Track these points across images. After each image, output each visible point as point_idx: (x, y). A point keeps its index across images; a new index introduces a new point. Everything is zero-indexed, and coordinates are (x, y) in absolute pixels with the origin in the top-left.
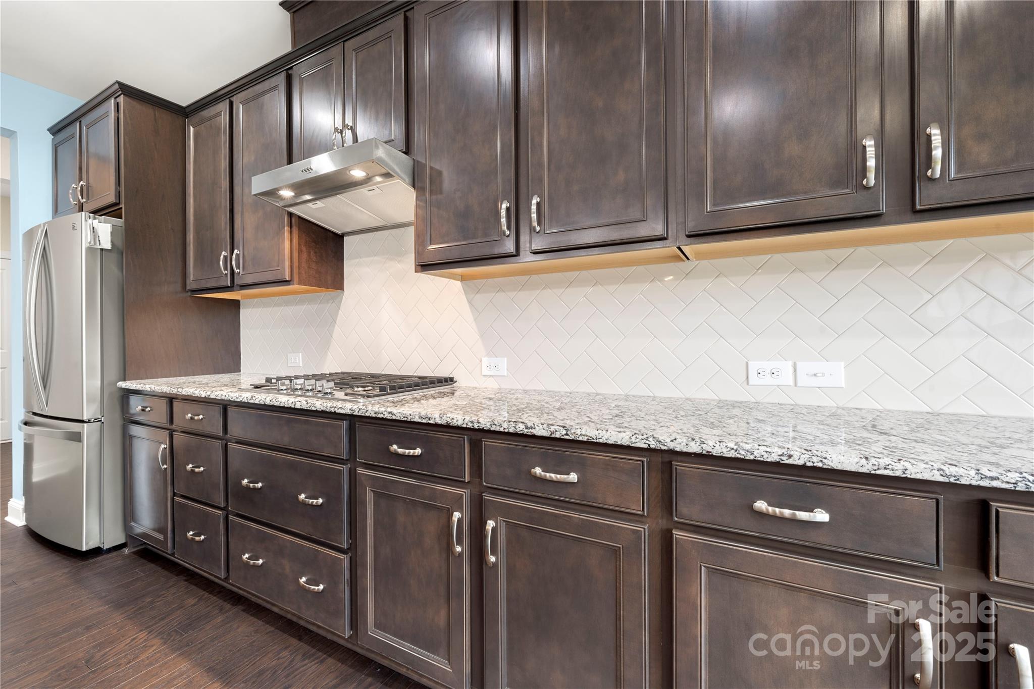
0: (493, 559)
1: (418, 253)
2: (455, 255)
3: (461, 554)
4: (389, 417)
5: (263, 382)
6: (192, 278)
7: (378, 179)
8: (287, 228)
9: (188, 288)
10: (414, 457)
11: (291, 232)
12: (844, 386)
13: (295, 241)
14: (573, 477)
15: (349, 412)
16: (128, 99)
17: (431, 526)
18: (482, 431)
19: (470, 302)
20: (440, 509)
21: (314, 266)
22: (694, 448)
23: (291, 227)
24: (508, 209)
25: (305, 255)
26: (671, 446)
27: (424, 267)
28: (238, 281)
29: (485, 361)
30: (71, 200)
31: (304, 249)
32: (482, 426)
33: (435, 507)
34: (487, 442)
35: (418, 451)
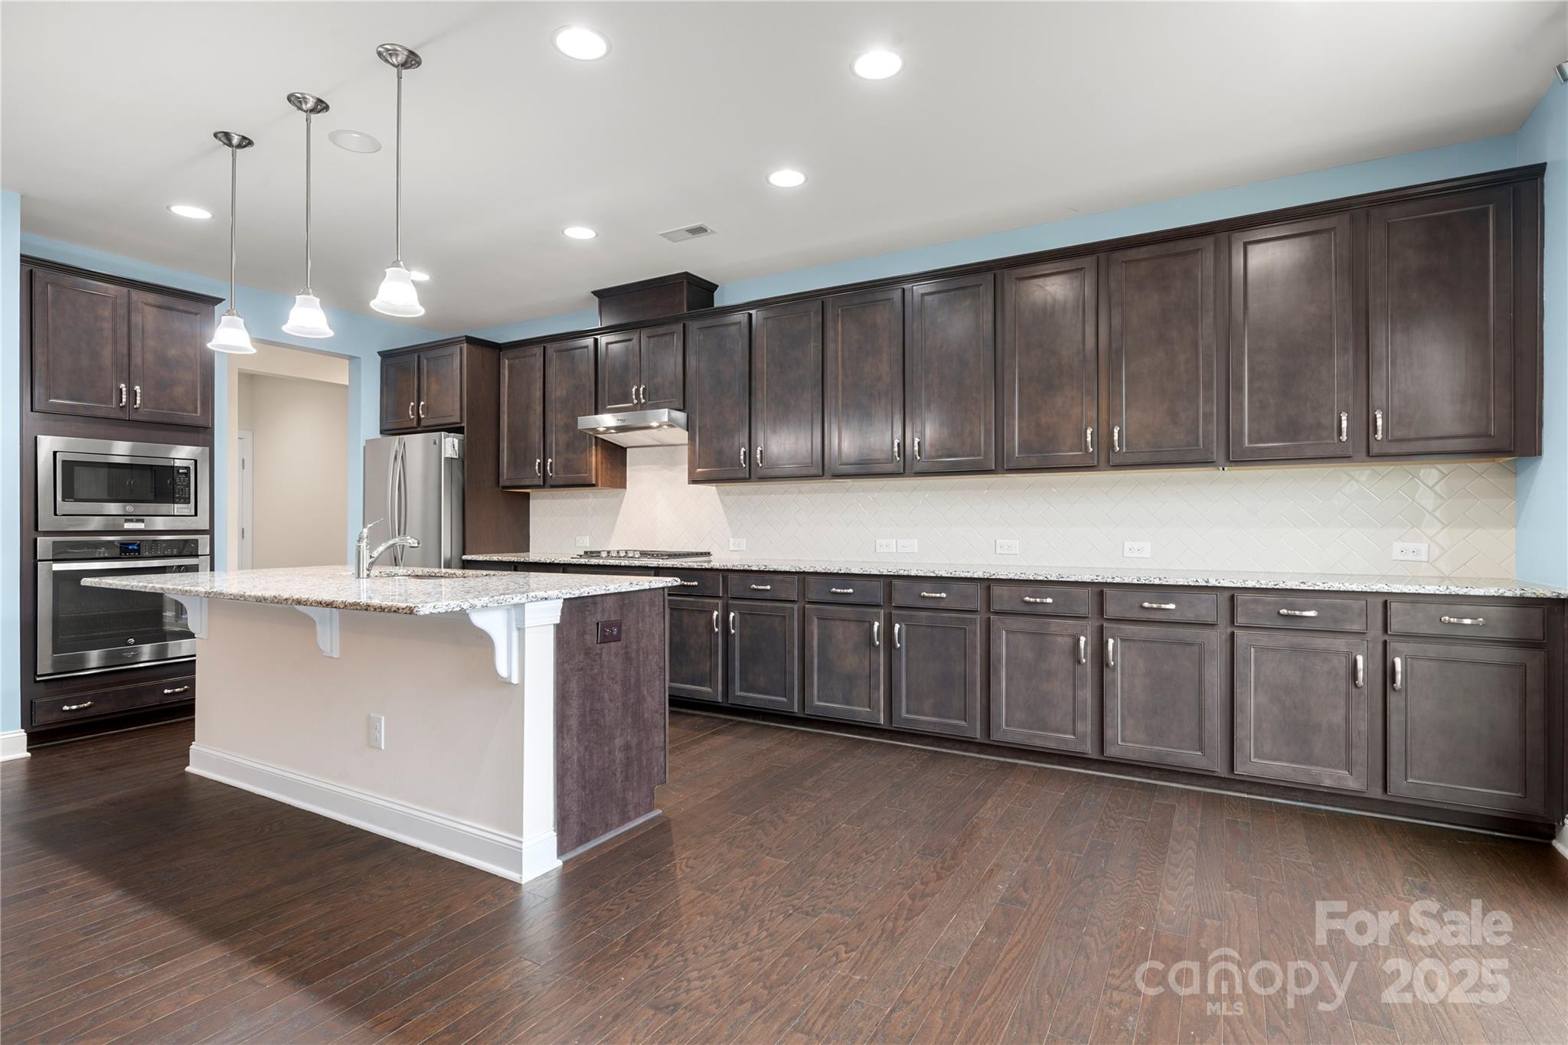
0: (733, 631)
1: (690, 473)
2: (714, 476)
3: (718, 632)
4: (680, 566)
5: (583, 553)
6: (505, 477)
7: (666, 427)
8: (594, 447)
9: (501, 484)
10: (693, 586)
11: (596, 450)
12: (916, 551)
13: (599, 456)
14: (769, 587)
15: (656, 566)
16: (469, 346)
17: (702, 622)
18: (728, 570)
19: (722, 501)
20: (707, 611)
21: (609, 472)
22: (812, 570)
23: (596, 446)
24: (745, 452)
25: (604, 466)
26: (804, 570)
27: (693, 481)
28: (549, 482)
29: (732, 540)
30: (410, 413)
31: (604, 461)
32: (728, 567)
33: (704, 611)
34: (731, 576)
35: (696, 583)
